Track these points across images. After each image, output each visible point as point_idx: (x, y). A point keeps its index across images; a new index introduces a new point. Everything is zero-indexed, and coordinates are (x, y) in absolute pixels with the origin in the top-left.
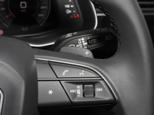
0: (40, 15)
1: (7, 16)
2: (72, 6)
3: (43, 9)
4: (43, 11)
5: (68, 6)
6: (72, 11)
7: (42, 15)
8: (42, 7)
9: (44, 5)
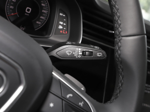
0: (37, 22)
1: (12, 14)
2: (65, 24)
3: (41, 19)
4: (41, 20)
5: (62, 23)
6: (63, 28)
7: (39, 23)
8: (41, 17)
9: (43, 16)
